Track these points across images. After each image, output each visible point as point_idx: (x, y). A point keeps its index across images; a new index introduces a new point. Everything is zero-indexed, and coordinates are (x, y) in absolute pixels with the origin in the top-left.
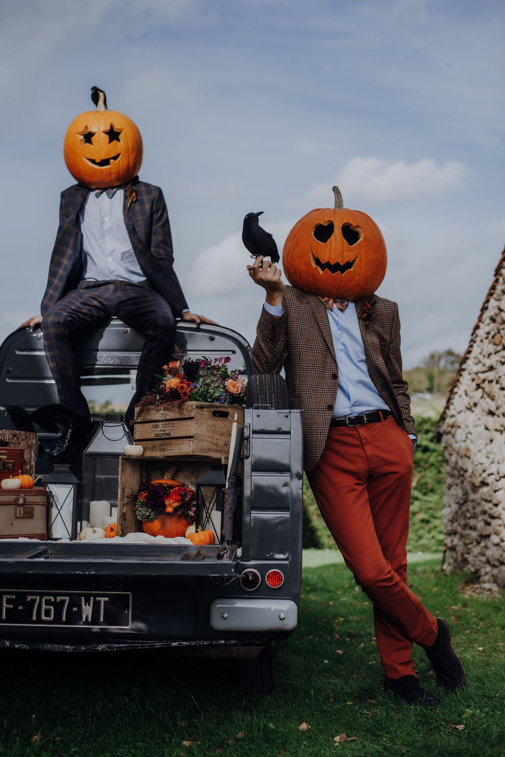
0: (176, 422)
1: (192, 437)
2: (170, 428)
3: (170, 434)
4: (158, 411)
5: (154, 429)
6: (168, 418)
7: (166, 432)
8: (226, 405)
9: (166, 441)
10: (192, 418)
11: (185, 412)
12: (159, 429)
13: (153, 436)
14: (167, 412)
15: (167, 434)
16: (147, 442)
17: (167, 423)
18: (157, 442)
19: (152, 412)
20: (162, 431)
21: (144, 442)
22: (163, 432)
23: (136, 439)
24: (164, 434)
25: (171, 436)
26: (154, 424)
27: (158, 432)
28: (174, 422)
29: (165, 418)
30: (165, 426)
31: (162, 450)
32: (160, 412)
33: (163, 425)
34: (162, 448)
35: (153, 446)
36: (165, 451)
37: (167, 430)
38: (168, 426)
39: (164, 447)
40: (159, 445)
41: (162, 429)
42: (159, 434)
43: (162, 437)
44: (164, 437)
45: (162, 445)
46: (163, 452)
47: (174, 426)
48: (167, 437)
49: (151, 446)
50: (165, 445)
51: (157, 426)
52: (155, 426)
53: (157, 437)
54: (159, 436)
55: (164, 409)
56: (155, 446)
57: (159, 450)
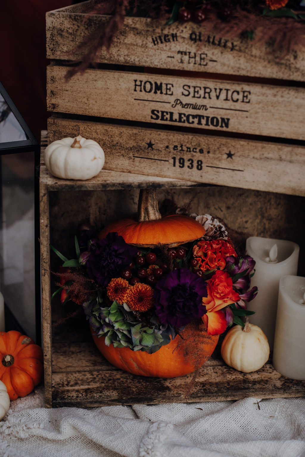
0: (255, 90)
2: (230, 104)
3: (226, 122)
4: (165, 39)
5: (144, 95)
6: (212, 68)
7: (210, 113)
9: (203, 140)
11: (302, 64)
12: (171, 99)
13: (143, 115)
14: (212, 52)
15: (213, 120)
16: (115, 130)
17: (211, 84)
18: (163, 135)
19: (131, 38)
20: (187, 105)
21: (100, 128)
22: (190, 111)
23: (61, 110)
24: (200, 117)
25: (229, 130)
26: (143, 77)
27: (167, 108)
28: (246, 88)
29: (202, 69)
30: (202, 92)
31: (187, 164)
32: (175, 46)
33: (192, 90)
34: (186, 157)
35: (143, 144)
36: (199, 167)
37: (210, 107)
38: (218, 97)
39: (198, 156)
40: (171, 147)
41: (185, 100)
42: (172, 114)
43: (186, 125)
44: (195, 125)
45: (185, 148)
46: (190, 169)
47: (246, 100)
48: (211, 127)
49: (132, 143)
50: (201, 151)
51: (158, 88)
52: (148, 86)
53: (159, 122)
54: (171, 120)
55: (194, 38)
56: (150, 145)
57: (172, 161)
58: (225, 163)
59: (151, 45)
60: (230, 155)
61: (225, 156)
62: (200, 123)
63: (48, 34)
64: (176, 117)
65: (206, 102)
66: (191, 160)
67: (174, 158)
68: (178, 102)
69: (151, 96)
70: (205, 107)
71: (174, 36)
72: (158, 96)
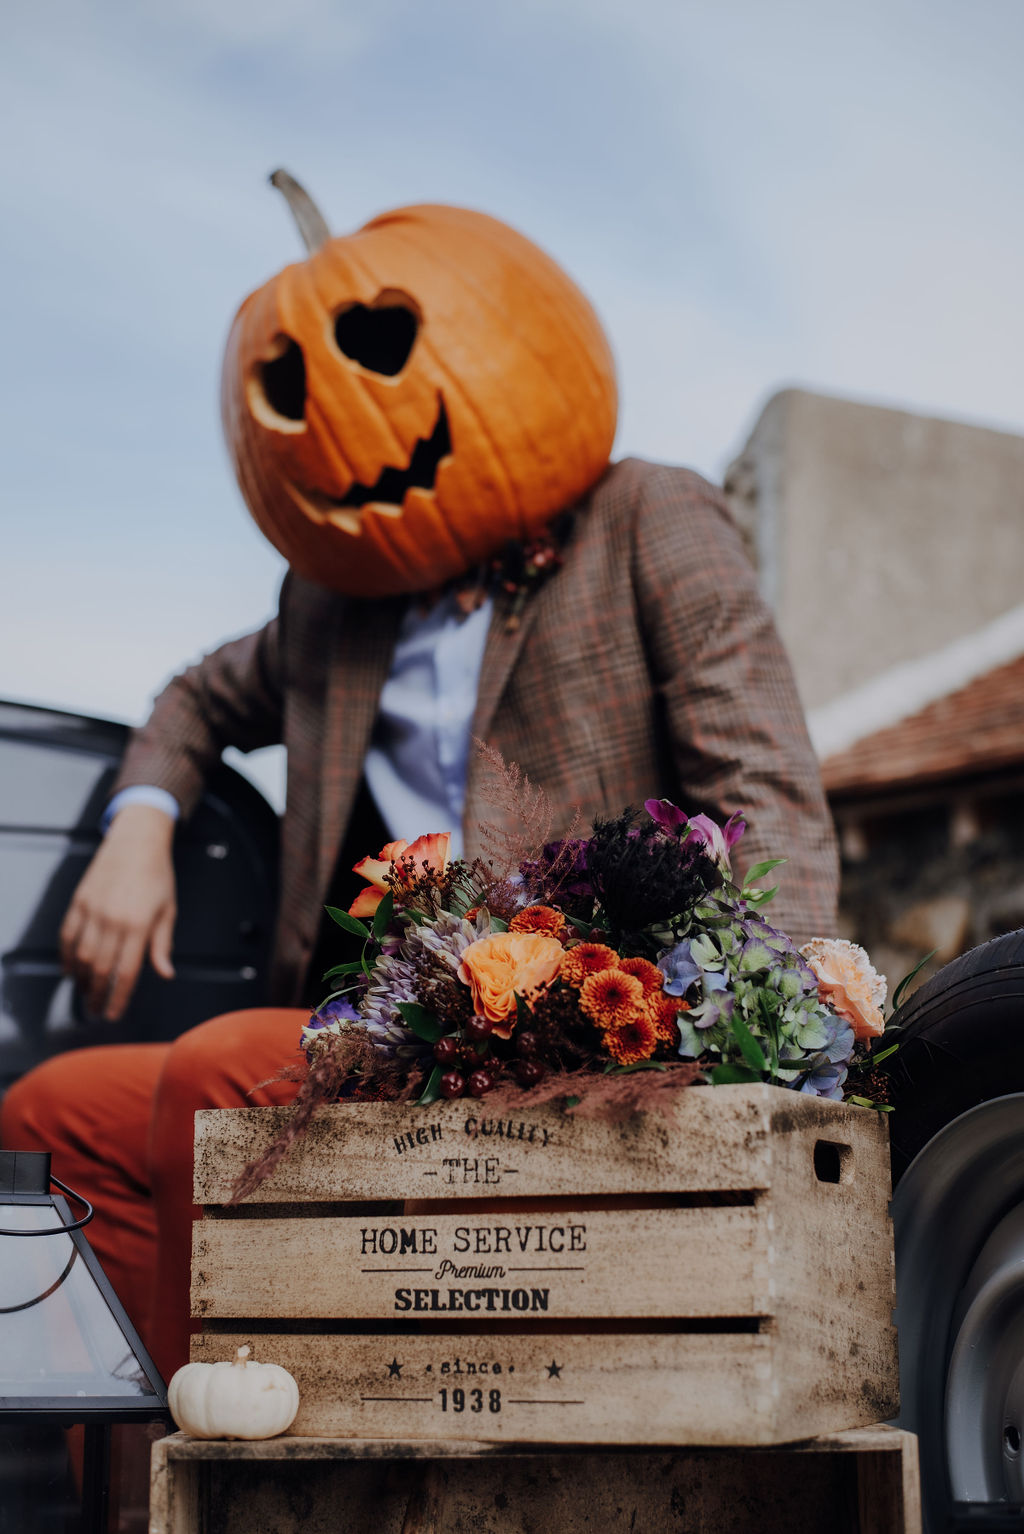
0: (594, 1219)
1: (748, 1325)
2: (547, 1258)
3: (541, 1298)
4: (418, 1138)
5: (380, 1260)
6: (510, 1187)
7: (510, 1282)
8: (835, 1100)
9: (499, 1344)
10: (746, 1198)
11: (679, 1155)
12: (434, 1262)
13: (380, 1303)
14: (507, 1153)
15: (516, 1298)
16: (323, 1343)
17: (509, 1220)
18: (420, 1342)
19: (354, 1144)
20: (464, 1272)
21: (294, 1342)
22: (471, 1283)
23: (218, 1311)
24: (491, 1293)
25: (550, 1313)
26: (379, 1223)
27: (426, 1281)
28: (577, 1218)
29: (490, 1191)
30: (492, 1240)
31: (470, 1401)
32: (438, 1150)
33: (472, 1238)
34: (467, 1386)
35: (382, 1368)
36: (495, 1408)
37: (510, 1269)
38: (523, 1246)
39: (491, 1381)
40: (437, 1367)
41: (461, 1261)
42: (435, 1293)
43: (465, 1314)
44: (483, 1313)
45: (464, 1367)
46: (477, 1412)
47: (577, 1244)
48: (515, 1313)
49: (358, 1369)
50: (497, 1369)
51: (408, 1240)
52: (388, 1239)
53: (411, 1314)
54: (435, 1307)
55: (474, 1130)
56: (395, 1368)
57: (439, 1399)
58: (545, 1389)
59: (392, 1153)
60: (554, 1370)
61: (545, 1373)
62: (491, 1307)
63: (198, 1156)
64: (444, 1299)
65: (499, 1260)
66: (477, 1392)
67: (443, 1392)
68: (447, 1266)
69: (395, 1260)
70: (498, 1271)
71: (436, 1130)
72: (410, 1259)
